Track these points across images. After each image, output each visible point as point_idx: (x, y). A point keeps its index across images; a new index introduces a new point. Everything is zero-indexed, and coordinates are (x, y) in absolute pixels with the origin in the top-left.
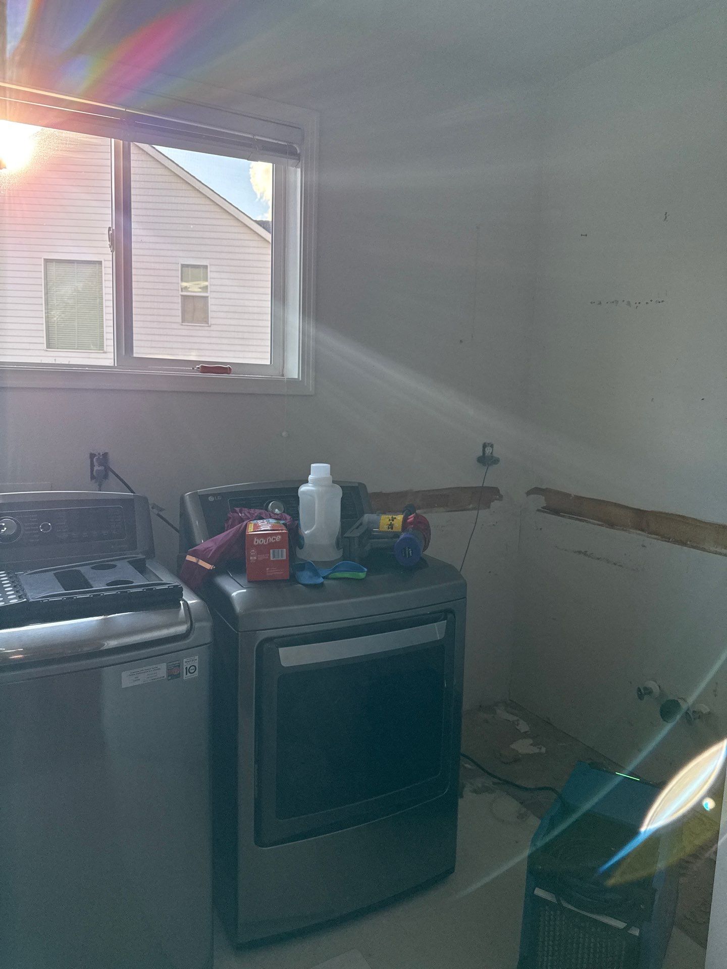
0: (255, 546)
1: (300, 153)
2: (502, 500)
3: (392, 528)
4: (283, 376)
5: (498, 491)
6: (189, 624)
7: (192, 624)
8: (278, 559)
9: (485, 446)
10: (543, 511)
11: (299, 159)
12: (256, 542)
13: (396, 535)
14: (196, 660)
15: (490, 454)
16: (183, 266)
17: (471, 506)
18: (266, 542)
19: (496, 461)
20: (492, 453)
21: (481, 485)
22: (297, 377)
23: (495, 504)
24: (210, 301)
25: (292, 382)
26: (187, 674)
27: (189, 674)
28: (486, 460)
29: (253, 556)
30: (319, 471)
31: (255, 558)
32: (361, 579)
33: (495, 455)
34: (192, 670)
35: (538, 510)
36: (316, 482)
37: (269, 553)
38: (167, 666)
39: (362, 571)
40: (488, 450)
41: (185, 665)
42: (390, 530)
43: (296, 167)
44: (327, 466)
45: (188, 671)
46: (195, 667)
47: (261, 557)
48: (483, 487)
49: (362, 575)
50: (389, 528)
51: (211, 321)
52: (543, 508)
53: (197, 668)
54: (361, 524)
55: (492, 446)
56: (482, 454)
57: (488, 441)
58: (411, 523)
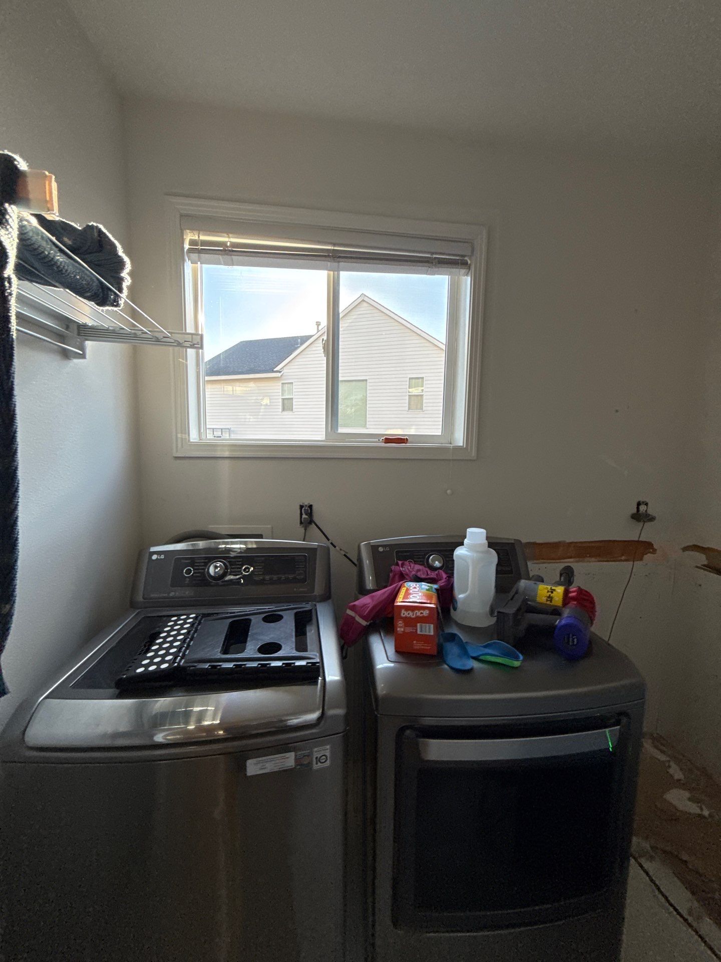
0: (402, 618)
1: (470, 264)
2: (655, 554)
3: (551, 601)
4: (451, 444)
5: (652, 545)
6: (321, 711)
7: (323, 713)
8: (425, 634)
9: (639, 504)
10: (702, 569)
11: (469, 268)
12: (404, 614)
13: (556, 612)
14: (327, 749)
15: (644, 512)
16: (410, 378)
17: (623, 558)
18: (413, 615)
19: (652, 519)
20: (646, 511)
21: (636, 539)
22: (462, 445)
23: (648, 557)
24: (424, 397)
25: (457, 449)
26: (317, 764)
27: (319, 764)
28: (640, 517)
29: (400, 627)
30: (476, 536)
31: (402, 629)
32: (517, 667)
33: (650, 512)
34: (324, 759)
35: (697, 567)
36: (471, 548)
37: (416, 626)
38: (296, 756)
39: (517, 658)
40: (643, 508)
41: (316, 755)
42: (548, 603)
43: (467, 275)
44: (483, 531)
45: (318, 760)
46: (327, 758)
47: (409, 630)
48: (638, 541)
49: (517, 664)
50: (547, 601)
51: (424, 408)
52: (704, 565)
53: (328, 758)
54: (517, 593)
55: (647, 504)
56: (636, 512)
57: (641, 499)
58: (573, 599)
